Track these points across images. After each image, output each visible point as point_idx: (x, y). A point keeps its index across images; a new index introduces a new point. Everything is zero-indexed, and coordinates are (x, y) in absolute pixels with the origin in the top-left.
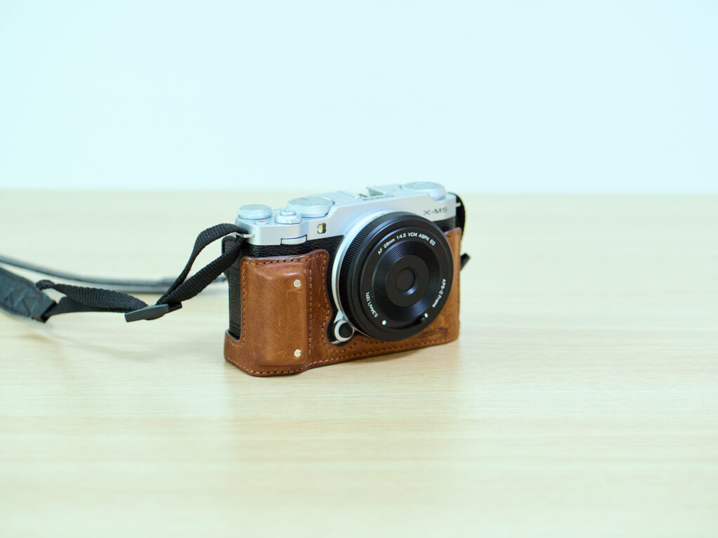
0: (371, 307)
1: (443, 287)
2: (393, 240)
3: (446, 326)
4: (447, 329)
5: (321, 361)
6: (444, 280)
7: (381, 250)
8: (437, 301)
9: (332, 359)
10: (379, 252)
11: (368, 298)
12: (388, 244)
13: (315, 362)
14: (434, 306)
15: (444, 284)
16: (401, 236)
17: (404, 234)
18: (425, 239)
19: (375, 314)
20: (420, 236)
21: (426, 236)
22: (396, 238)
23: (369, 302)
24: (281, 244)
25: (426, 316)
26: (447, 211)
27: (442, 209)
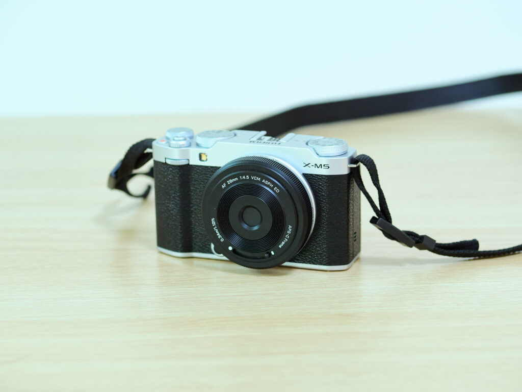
0: (217, 232)
1: (289, 232)
2: (236, 179)
6: (290, 227)
7: (224, 184)
8: (283, 243)
10: (223, 187)
11: (214, 223)
12: (231, 181)
14: (280, 246)
15: (290, 230)
16: (244, 177)
17: (247, 176)
18: (269, 185)
19: (221, 238)
20: (264, 181)
21: (269, 183)
22: (239, 178)
23: (214, 226)
24: (166, 163)
25: (273, 253)
26: (329, 167)
27: (323, 166)
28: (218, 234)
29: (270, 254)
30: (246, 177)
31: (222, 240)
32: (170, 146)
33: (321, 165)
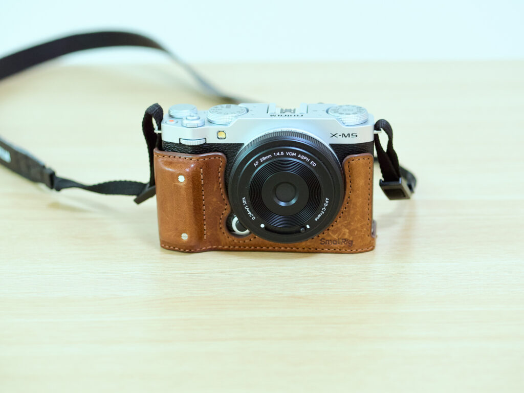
0: (248, 210)
1: (326, 205)
2: (270, 156)
3: (351, 239)
4: (352, 241)
5: (220, 247)
6: (327, 199)
7: (257, 162)
8: (319, 216)
9: (232, 247)
10: (255, 165)
12: (264, 159)
13: (214, 247)
14: (316, 220)
15: (327, 202)
16: (278, 154)
17: (282, 153)
18: (305, 160)
19: (252, 217)
20: (299, 156)
21: (305, 158)
22: (273, 155)
23: (245, 205)
24: (180, 143)
25: (308, 227)
26: (357, 136)
27: (350, 135)
28: (250, 213)
29: (306, 228)
30: (280, 153)
31: (254, 218)
32: (183, 126)
33: (349, 134)
